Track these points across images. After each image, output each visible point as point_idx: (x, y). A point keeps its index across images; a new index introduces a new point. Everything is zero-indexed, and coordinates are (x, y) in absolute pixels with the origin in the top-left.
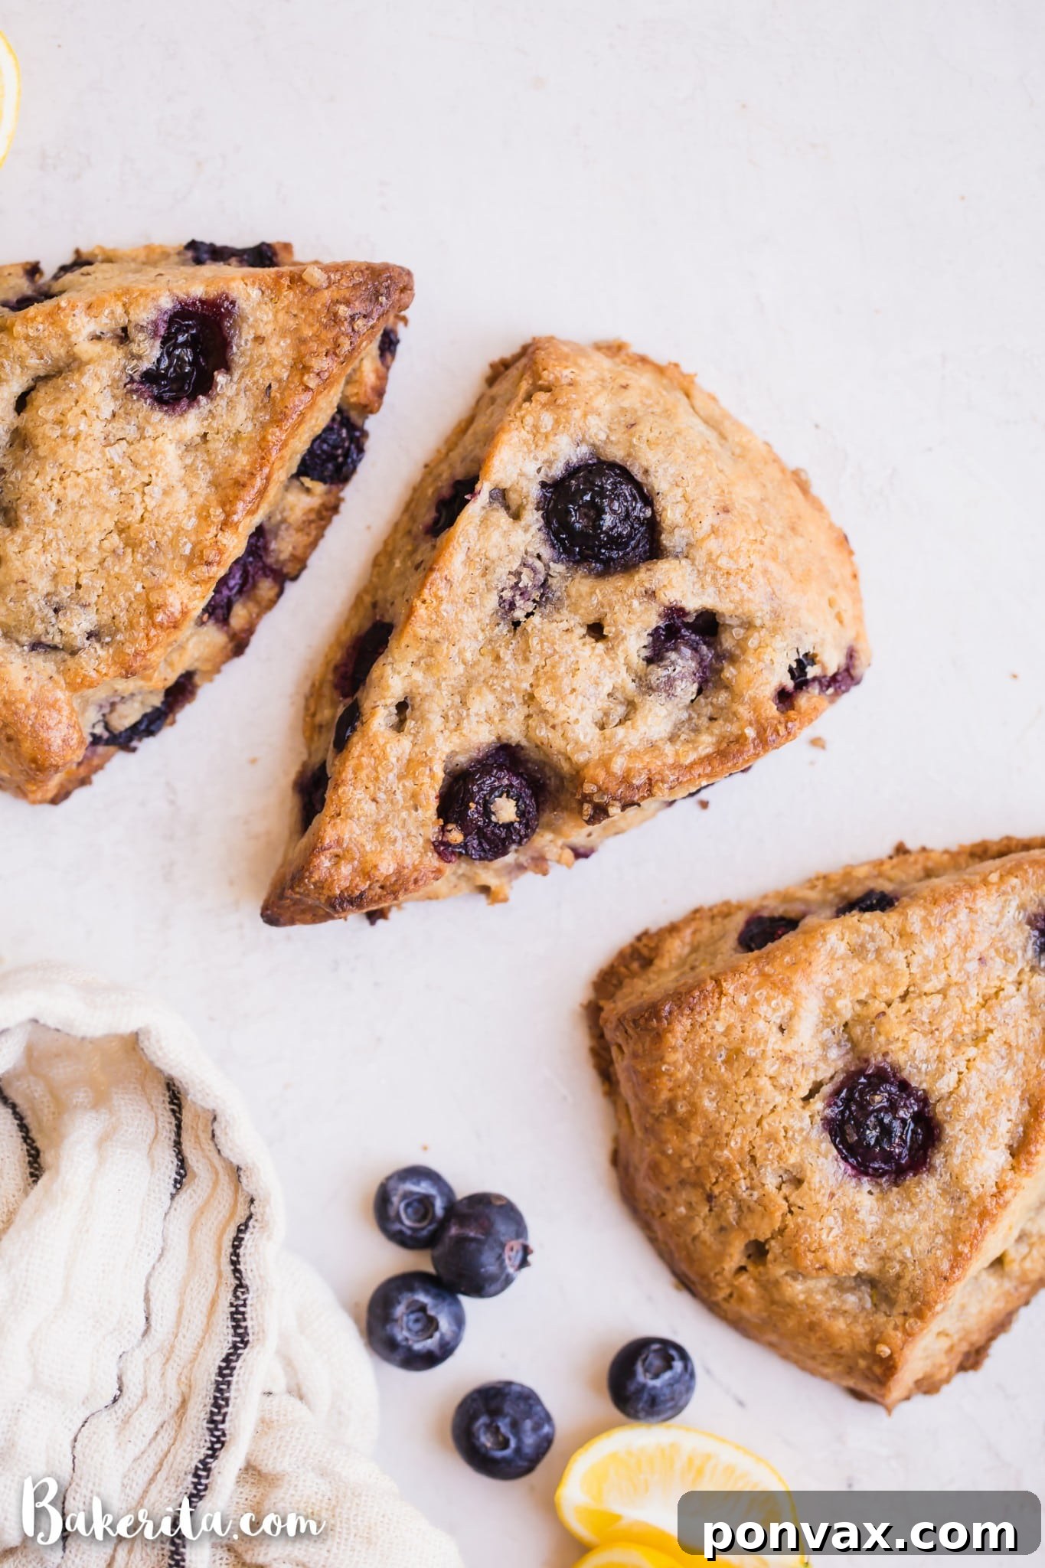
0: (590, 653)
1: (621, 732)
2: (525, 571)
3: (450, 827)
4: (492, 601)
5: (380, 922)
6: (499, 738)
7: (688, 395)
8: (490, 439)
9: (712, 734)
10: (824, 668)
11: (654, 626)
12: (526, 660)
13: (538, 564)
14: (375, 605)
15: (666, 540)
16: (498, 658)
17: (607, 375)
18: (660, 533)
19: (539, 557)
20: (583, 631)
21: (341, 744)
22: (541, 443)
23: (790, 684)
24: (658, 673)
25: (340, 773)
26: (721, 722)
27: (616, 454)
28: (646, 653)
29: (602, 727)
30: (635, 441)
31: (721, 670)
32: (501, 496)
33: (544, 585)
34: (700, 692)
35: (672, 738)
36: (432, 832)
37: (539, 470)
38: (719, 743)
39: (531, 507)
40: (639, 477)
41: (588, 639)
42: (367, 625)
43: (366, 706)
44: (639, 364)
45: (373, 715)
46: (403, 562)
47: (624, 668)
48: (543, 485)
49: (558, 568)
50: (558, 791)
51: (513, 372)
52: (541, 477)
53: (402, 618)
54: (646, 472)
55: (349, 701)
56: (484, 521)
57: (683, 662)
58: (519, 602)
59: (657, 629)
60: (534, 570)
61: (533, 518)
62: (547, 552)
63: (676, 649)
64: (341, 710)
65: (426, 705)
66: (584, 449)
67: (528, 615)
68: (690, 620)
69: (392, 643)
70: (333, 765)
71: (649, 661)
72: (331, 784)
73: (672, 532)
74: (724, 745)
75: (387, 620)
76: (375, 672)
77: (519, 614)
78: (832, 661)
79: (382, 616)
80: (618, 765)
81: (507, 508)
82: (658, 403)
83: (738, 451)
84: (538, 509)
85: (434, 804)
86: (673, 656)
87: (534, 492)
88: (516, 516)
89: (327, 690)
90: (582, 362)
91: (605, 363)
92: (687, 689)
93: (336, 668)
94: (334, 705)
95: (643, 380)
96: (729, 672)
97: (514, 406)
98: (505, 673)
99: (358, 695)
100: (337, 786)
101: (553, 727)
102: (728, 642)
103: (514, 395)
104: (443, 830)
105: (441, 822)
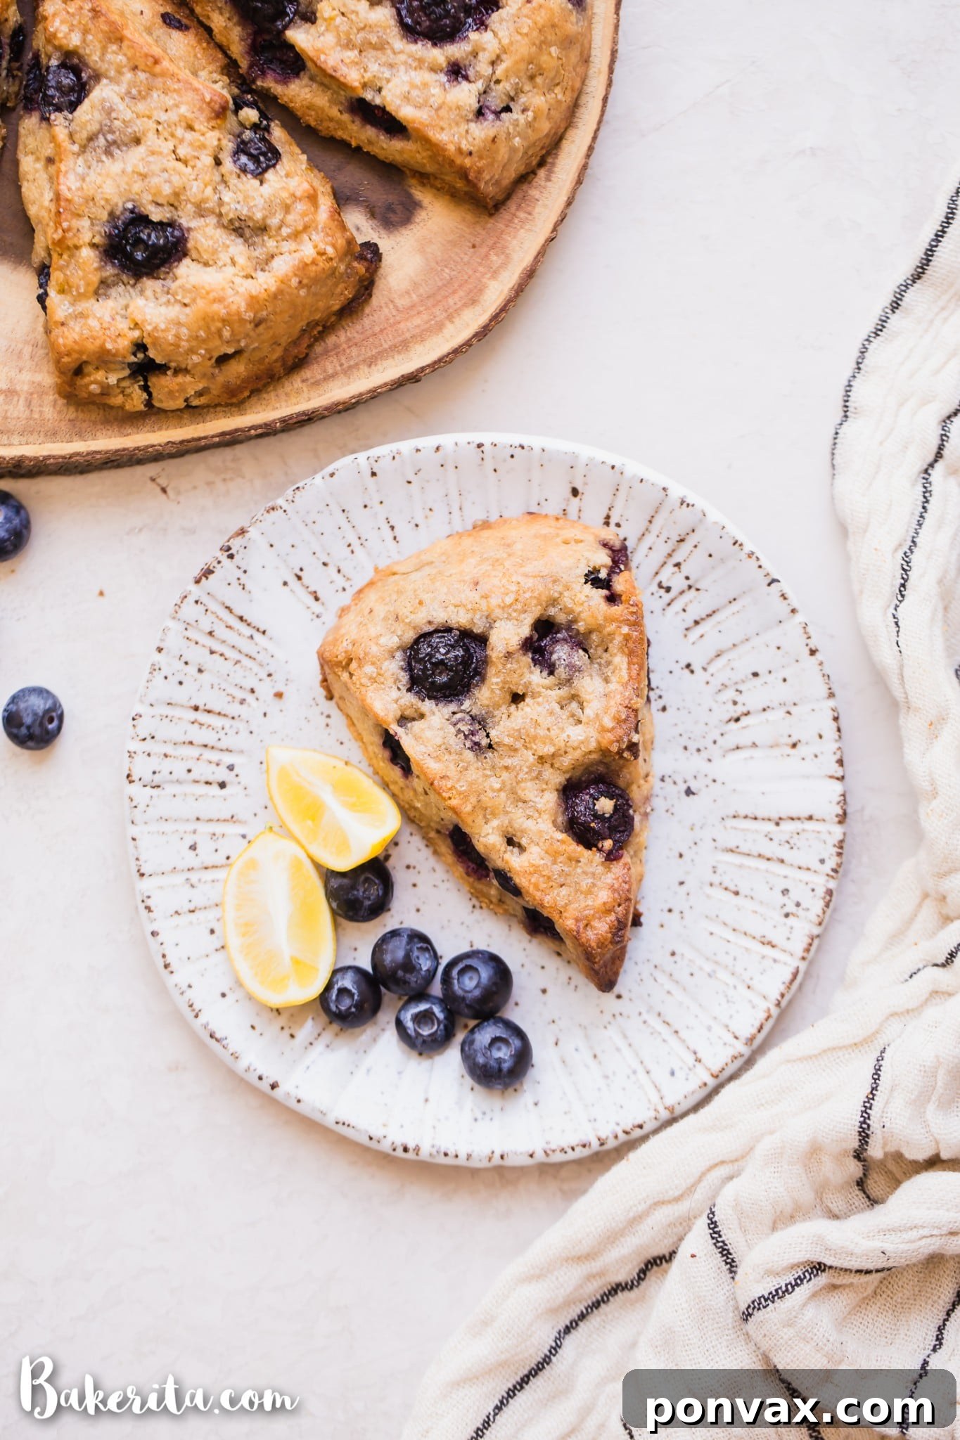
0: (528, 709)
1: (587, 711)
2: (460, 726)
3: (600, 845)
4: (469, 755)
5: (643, 919)
6: (557, 790)
7: (394, 574)
8: (366, 711)
9: (615, 654)
10: (605, 566)
11: (530, 660)
12: (516, 750)
13: (459, 716)
14: (438, 832)
15: (477, 630)
16: (507, 768)
17: (359, 619)
18: (472, 631)
19: (454, 713)
20: (514, 706)
21: (517, 891)
22: (382, 680)
23: (605, 592)
24: (561, 672)
25: (535, 899)
26: (610, 645)
27: (410, 636)
28: (545, 673)
29: (580, 722)
30: (407, 621)
31: (578, 630)
32: (403, 720)
33: (473, 718)
34: (586, 651)
35: (607, 680)
36: (598, 858)
37: (399, 689)
38: (623, 652)
39: (420, 703)
40: (431, 628)
41: (521, 705)
42: (449, 841)
43: (499, 864)
44: (361, 596)
45: (507, 862)
46: (418, 801)
47: (549, 691)
48: (409, 690)
49: (467, 705)
50: (608, 768)
51: (330, 678)
52: (404, 689)
53: (454, 816)
54: (430, 623)
55: (492, 874)
56: (417, 738)
57: (561, 653)
58: (476, 739)
59: (533, 659)
60: (460, 720)
61: (428, 706)
62: (453, 707)
63: (551, 654)
64: (495, 882)
65: (516, 826)
66: (399, 655)
67: (488, 736)
68: (536, 637)
69: (466, 830)
70: (528, 902)
71: (551, 673)
72: (539, 909)
73: (474, 624)
74: (626, 650)
75: (451, 827)
76: (480, 848)
77: (484, 742)
78: (602, 559)
79: (447, 829)
80: (608, 722)
81: (414, 719)
82: (390, 595)
83: (444, 558)
84: (423, 701)
85: (580, 849)
86: (555, 657)
87: (409, 699)
88: (422, 716)
89: (479, 886)
90: (343, 631)
91: (351, 617)
92: (579, 657)
93: (468, 874)
94: (490, 885)
95: (371, 598)
96: (581, 626)
97: (353, 688)
98: (518, 768)
99: (490, 866)
100: (542, 906)
101: (566, 753)
102: (561, 618)
103: (345, 685)
104: (600, 850)
105: (594, 849)
